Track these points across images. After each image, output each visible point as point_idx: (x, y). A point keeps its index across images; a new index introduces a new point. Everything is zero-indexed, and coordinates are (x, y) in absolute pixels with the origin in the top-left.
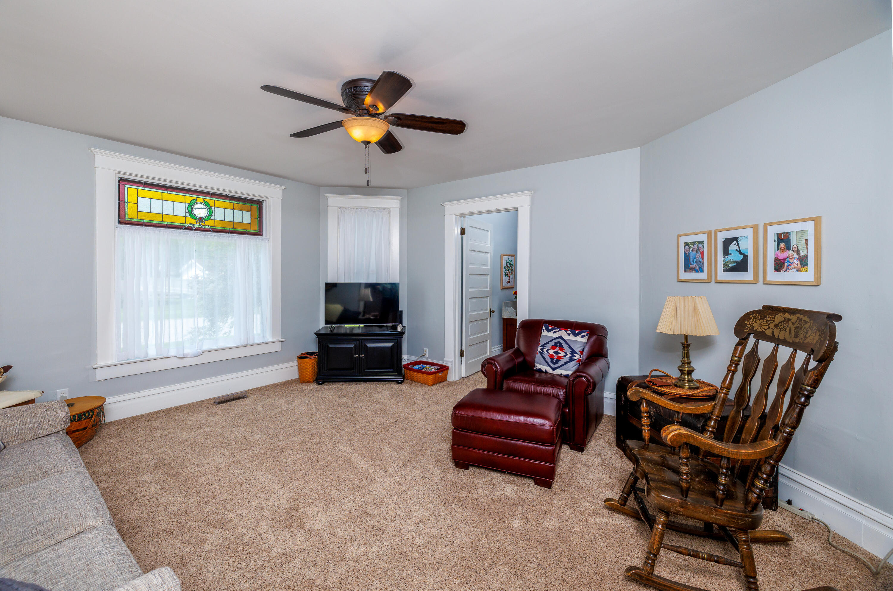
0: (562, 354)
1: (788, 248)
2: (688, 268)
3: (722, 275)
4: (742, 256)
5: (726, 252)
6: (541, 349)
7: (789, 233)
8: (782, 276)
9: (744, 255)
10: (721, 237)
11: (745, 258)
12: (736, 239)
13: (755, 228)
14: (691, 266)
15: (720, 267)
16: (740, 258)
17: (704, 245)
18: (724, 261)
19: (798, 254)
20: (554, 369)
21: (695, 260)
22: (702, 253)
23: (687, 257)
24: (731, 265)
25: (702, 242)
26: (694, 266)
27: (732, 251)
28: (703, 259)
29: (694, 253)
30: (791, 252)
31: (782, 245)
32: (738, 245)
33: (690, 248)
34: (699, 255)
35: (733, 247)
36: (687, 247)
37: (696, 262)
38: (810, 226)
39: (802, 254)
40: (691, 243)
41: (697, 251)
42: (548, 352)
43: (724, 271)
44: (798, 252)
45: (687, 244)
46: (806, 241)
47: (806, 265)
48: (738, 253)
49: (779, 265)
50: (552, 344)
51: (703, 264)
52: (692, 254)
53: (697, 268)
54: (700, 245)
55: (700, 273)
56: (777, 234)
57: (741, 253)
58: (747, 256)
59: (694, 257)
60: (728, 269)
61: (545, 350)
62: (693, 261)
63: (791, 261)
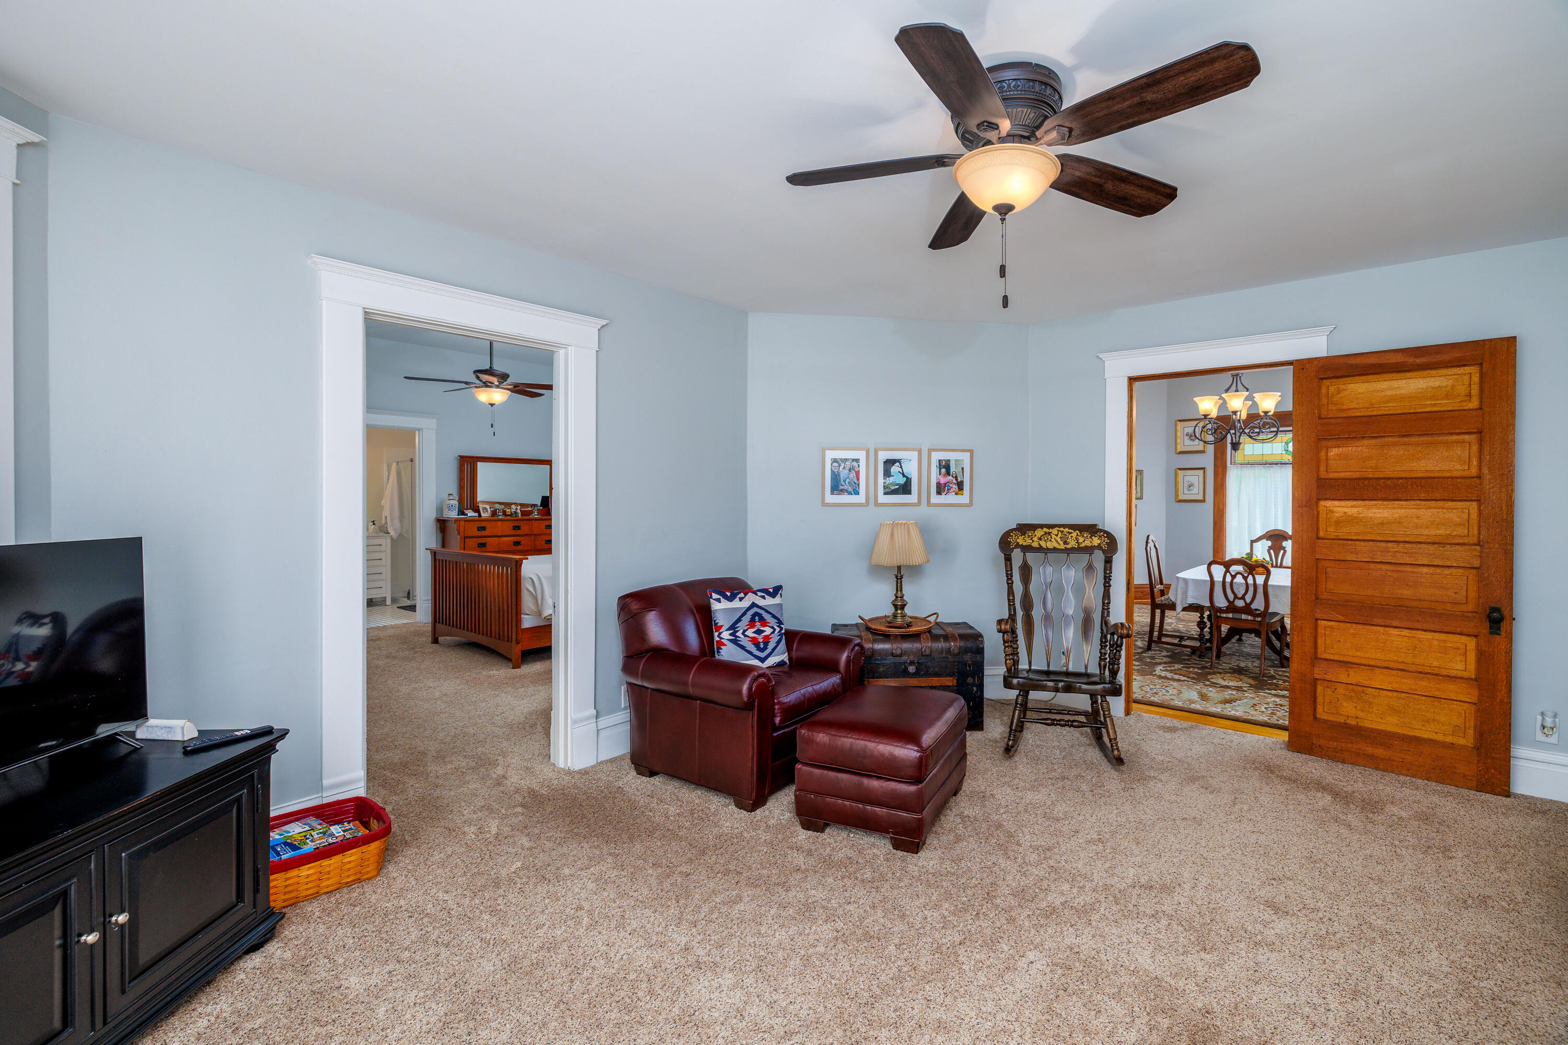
0: (768, 631)
1: (948, 473)
2: (836, 488)
3: (883, 499)
4: (905, 479)
5: (887, 474)
6: (730, 635)
7: (949, 461)
8: (942, 499)
9: (907, 477)
10: (883, 456)
11: (908, 481)
12: (899, 461)
13: (920, 452)
14: (842, 487)
15: (881, 490)
16: (902, 481)
17: (860, 464)
18: (884, 483)
19: (957, 479)
20: (763, 660)
21: (848, 480)
22: (858, 473)
23: (835, 477)
24: (893, 488)
25: (857, 460)
26: (846, 487)
27: (894, 472)
28: (858, 479)
29: (847, 471)
30: (951, 477)
31: (943, 470)
32: (901, 467)
33: (840, 465)
34: (853, 474)
35: (895, 469)
36: (836, 464)
37: (849, 483)
38: (966, 457)
39: (959, 480)
40: (841, 459)
41: (850, 470)
42: (746, 636)
43: (885, 494)
44: (956, 478)
45: (835, 461)
46: (963, 468)
47: (962, 489)
48: (901, 476)
49: (940, 489)
50: (746, 619)
51: (859, 485)
52: (844, 473)
53: (850, 489)
54: (855, 464)
55: (854, 496)
56: (940, 461)
57: (904, 475)
58: (911, 479)
59: (846, 476)
60: (889, 492)
61: (739, 634)
62: (845, 481)
63: (951, 485)
